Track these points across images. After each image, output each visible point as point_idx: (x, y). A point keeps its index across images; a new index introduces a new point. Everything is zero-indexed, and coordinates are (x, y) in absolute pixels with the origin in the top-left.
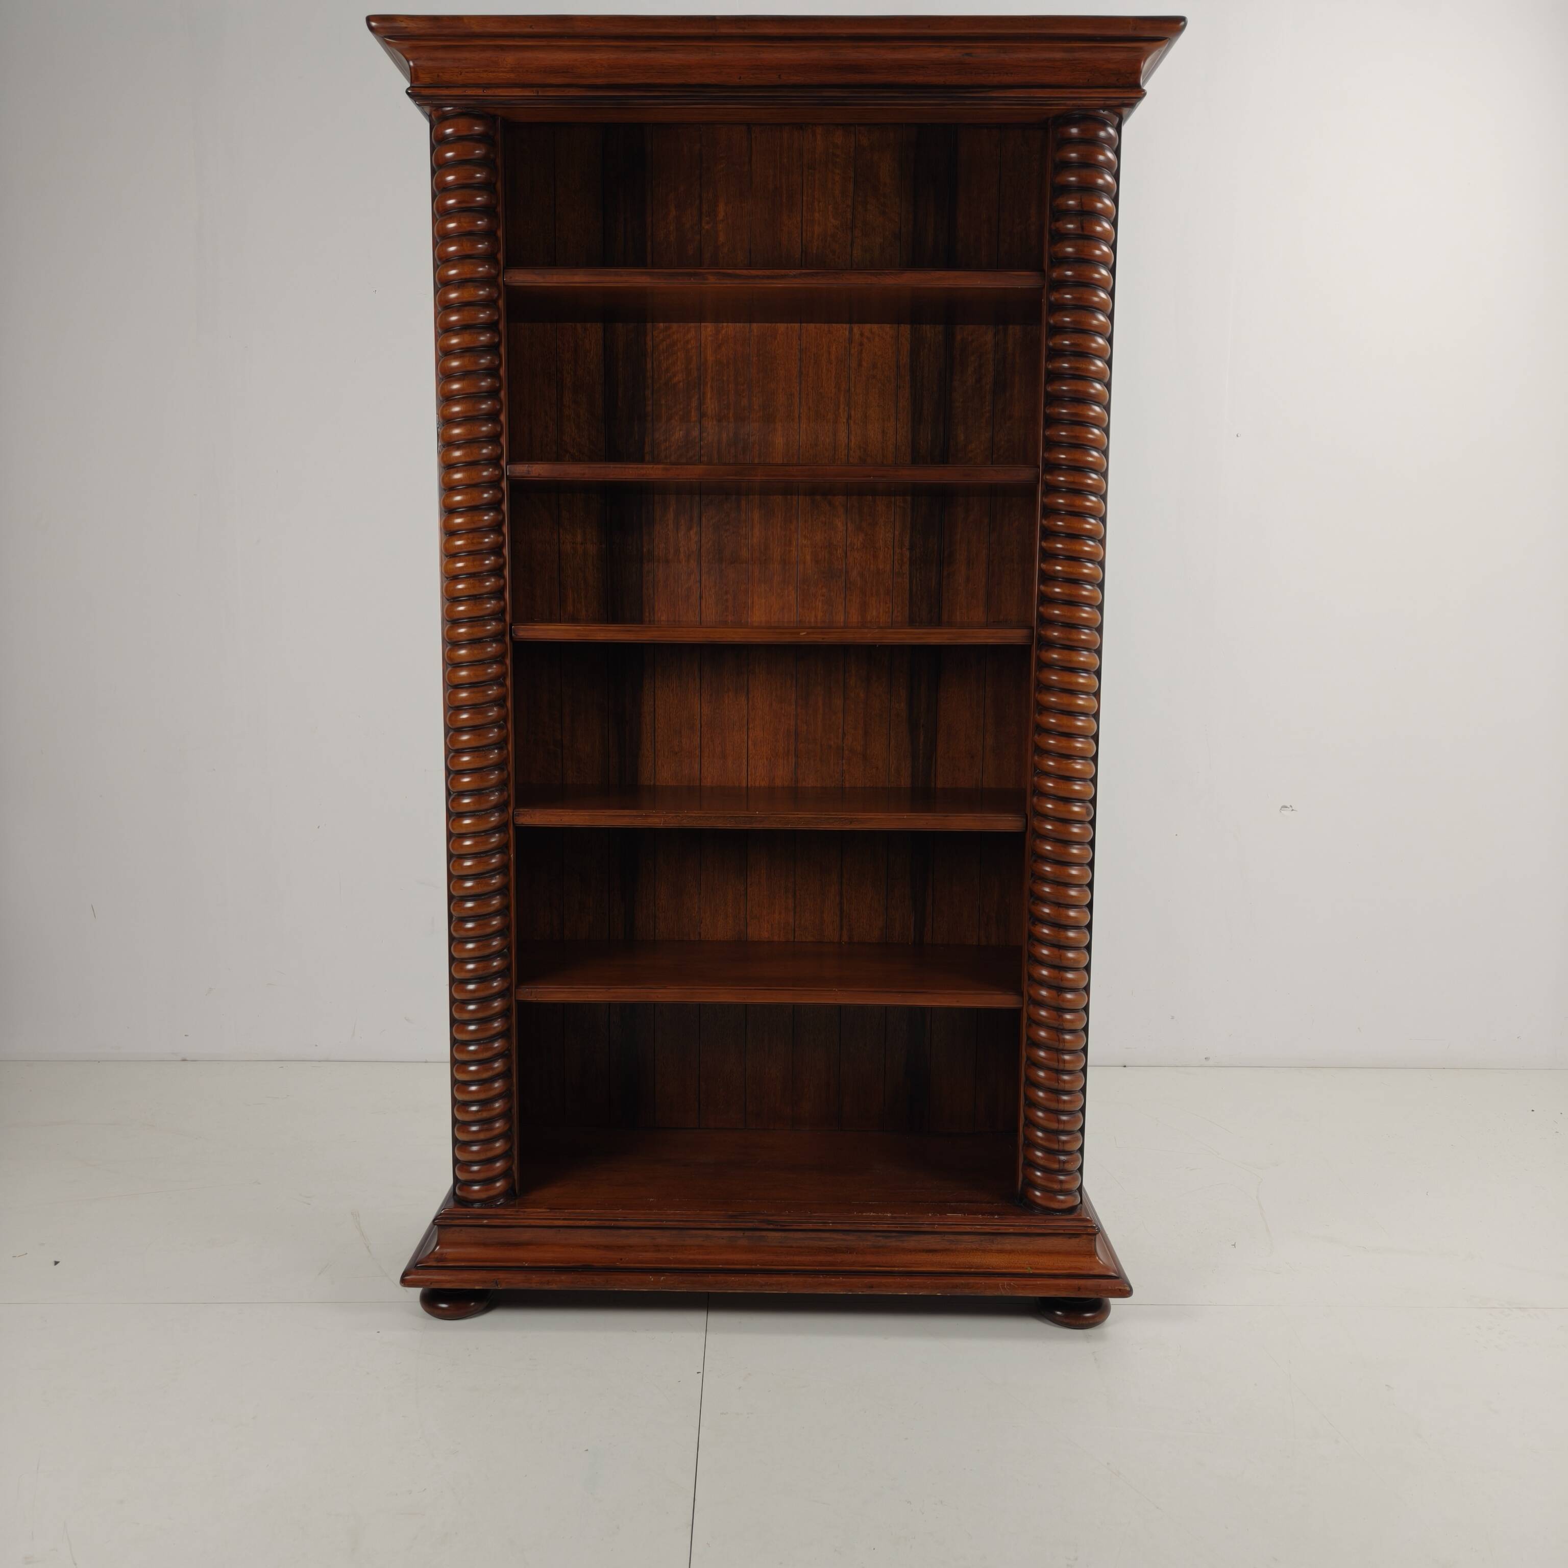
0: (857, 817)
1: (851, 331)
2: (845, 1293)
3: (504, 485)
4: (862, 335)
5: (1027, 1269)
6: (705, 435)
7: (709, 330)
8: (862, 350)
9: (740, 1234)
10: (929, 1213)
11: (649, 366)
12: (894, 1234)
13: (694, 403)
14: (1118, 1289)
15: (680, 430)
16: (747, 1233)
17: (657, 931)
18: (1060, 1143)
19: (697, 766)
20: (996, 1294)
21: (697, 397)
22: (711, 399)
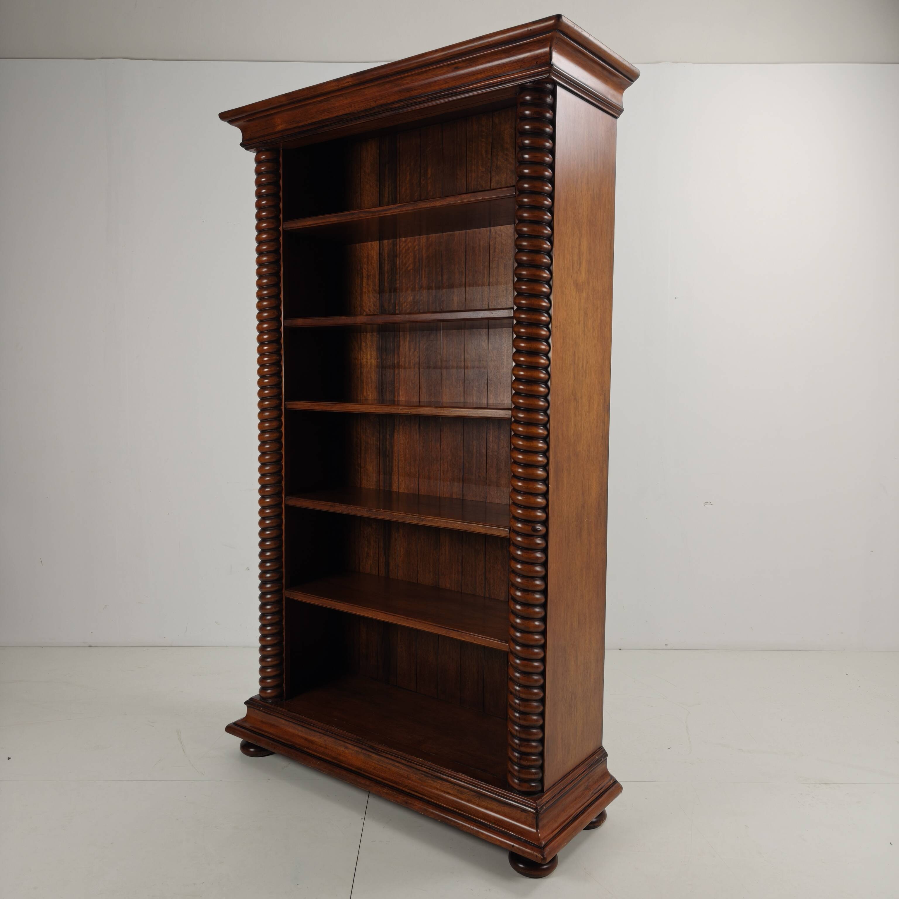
1: (490, 231)
4: (496, 233)
6: (422, 298)
7: (424, 239)
9: (361, 751)
10: (450, 769)
11: (398, 262)
13: (417, 281)
15: (411, 296)
17: (399, 574)
19: (417, 483)
21: (418, 277)
22: (425, 277)
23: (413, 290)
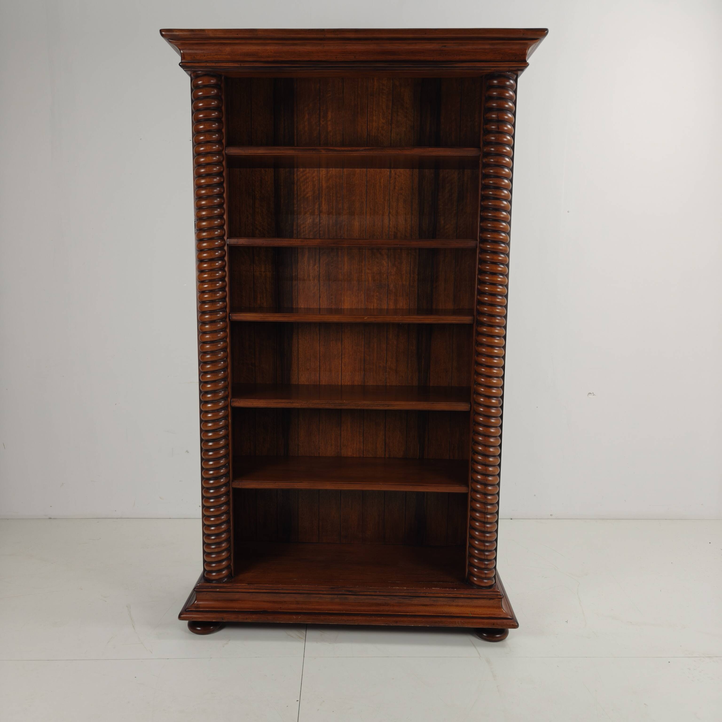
0: (391, 403)
1: (390, 172)
2: (384, 625)
3: (226, 248)
4: (395, 174)
5: (469, 614)
6: (322, 221)
7: (323, 172)
8: (395, 181)
9: (336, 596)
10: (424, 587)
11: (295, 188)
12: (407, 597)
13: (317, 206)
14: (511, 625)
15: (310, 219)
16: (339, 596)
17: (299, 452)
18: (485, 556)
19: (318, 375)
20: (455, 626)
21: (318, 203)
22: (324, 204)
23: (313, 213)
